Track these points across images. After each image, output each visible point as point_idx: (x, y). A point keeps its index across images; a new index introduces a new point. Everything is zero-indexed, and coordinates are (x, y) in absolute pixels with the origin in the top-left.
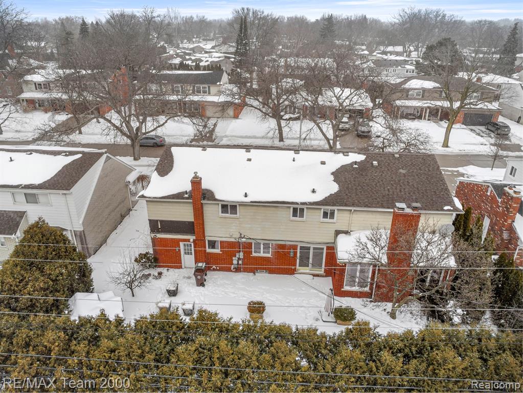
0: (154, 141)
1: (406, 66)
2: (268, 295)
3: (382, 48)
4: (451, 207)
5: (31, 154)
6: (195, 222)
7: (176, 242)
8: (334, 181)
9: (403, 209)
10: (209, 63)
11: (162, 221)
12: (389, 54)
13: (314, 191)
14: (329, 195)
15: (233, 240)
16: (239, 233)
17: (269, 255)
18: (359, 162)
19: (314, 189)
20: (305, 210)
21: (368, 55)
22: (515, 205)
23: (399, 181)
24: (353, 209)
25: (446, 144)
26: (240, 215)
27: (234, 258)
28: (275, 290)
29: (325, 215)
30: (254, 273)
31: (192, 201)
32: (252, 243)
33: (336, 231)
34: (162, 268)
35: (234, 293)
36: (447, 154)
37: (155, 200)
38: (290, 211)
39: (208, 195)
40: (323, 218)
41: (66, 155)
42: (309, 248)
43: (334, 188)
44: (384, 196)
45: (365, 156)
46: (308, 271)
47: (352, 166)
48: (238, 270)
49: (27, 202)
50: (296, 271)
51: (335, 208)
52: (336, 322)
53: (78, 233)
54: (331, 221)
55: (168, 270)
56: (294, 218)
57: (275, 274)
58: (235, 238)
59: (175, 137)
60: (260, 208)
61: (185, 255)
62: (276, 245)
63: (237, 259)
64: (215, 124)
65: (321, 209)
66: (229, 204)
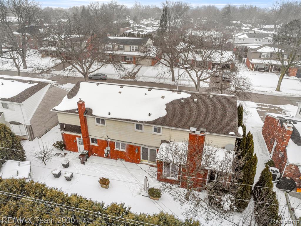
0: (100, 77)
1: (268, 38)
2: (118, 174)
3: (262, 26)
4: (235, 133)
5: (14, 81)
6: (81, 127)
7: (75, 137)
8: (166, 109)
9: (194, 132)
10: (147, 33)
11: (65, 124)
12: (263, 30)
13: (150, 115)
14: (158, 118)
15: (103, 139)
16: (107, 135)
17: (124, 150)
18: (185, 99)
19: (150, 113)
20: (143, 126)
21: (249, 30)
22: (288, 135)
23: (206, 113)
24: (170, 128)
25: (278, 89)
26: (106, 125)
27: (105, 150)
28: (124, 172)
29: (155, 130)
30: (117, 160)
31: (78, 114)
32: (114, 142)
33: (162, 140)
34: (68, 151)
35: (99, 171)
36: (278, 95)
37: (60, 112)
38: (134, 126)
39: (88, 112)
40: (154, 131)
41: (30, 83)
42: (147, 149)
43: (164, 113)
44: (193, 122)
45: (191, 95)
46: (147, 163)
47: (180, 101)
48: (107, 157)
49: (3, 107)
50: (140, 162)
51: (161, 127)
52: (150, 197)
53: (28, 126)
54: (159, 134)
55: (71, 152)
56: (137, 130)
57: (128, 162)
58: (105, 138)
59: (113, 75)
60: (117, 122)
61: (80, 145)
62: (128, 145)
63: (107, 150)
64: (139, 68)
65: (152, 126)
66: (100, 118)
